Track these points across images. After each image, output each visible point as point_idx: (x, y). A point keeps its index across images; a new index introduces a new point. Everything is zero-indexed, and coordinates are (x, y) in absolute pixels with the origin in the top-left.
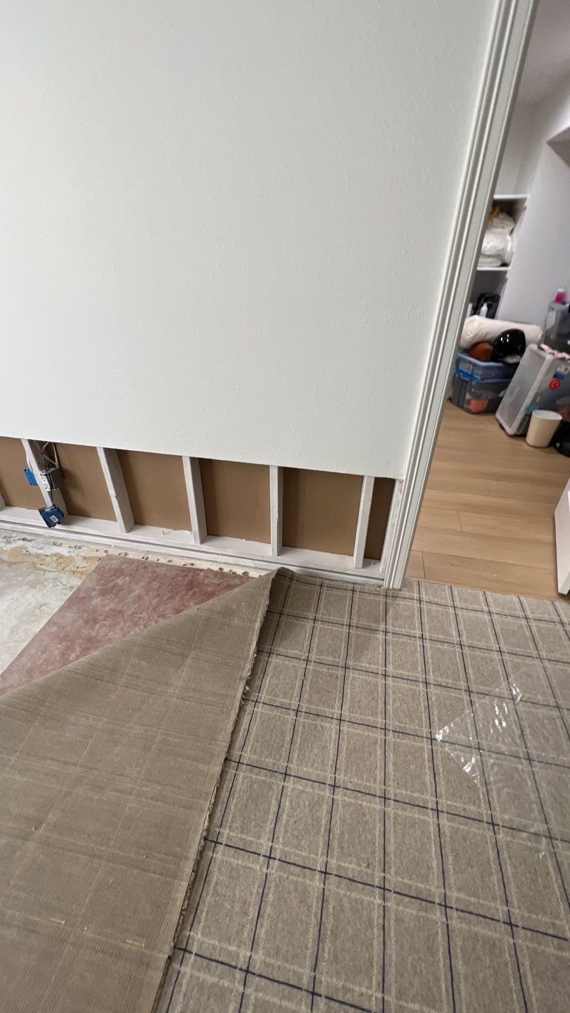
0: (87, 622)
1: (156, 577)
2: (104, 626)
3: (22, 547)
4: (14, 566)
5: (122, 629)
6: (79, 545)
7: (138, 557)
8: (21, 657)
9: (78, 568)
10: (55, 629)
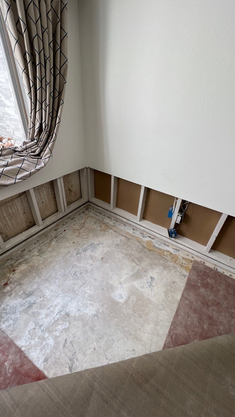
0: (203, 303)
1: (229, 285)
2: (213, 310)
3: (150, 241)
4: (151, 252)
5: (225, 317)
6: (177, 249)
7: (212, 267)
8: (178, 315)
9: (183, 263)
10: (187, 302)
